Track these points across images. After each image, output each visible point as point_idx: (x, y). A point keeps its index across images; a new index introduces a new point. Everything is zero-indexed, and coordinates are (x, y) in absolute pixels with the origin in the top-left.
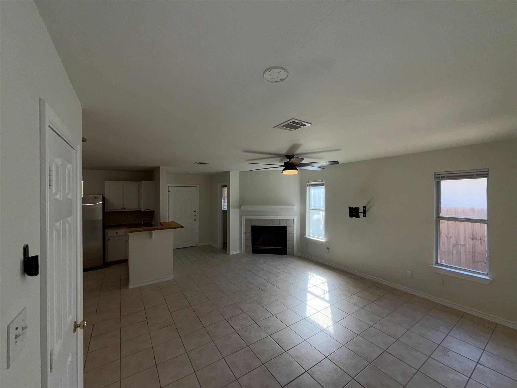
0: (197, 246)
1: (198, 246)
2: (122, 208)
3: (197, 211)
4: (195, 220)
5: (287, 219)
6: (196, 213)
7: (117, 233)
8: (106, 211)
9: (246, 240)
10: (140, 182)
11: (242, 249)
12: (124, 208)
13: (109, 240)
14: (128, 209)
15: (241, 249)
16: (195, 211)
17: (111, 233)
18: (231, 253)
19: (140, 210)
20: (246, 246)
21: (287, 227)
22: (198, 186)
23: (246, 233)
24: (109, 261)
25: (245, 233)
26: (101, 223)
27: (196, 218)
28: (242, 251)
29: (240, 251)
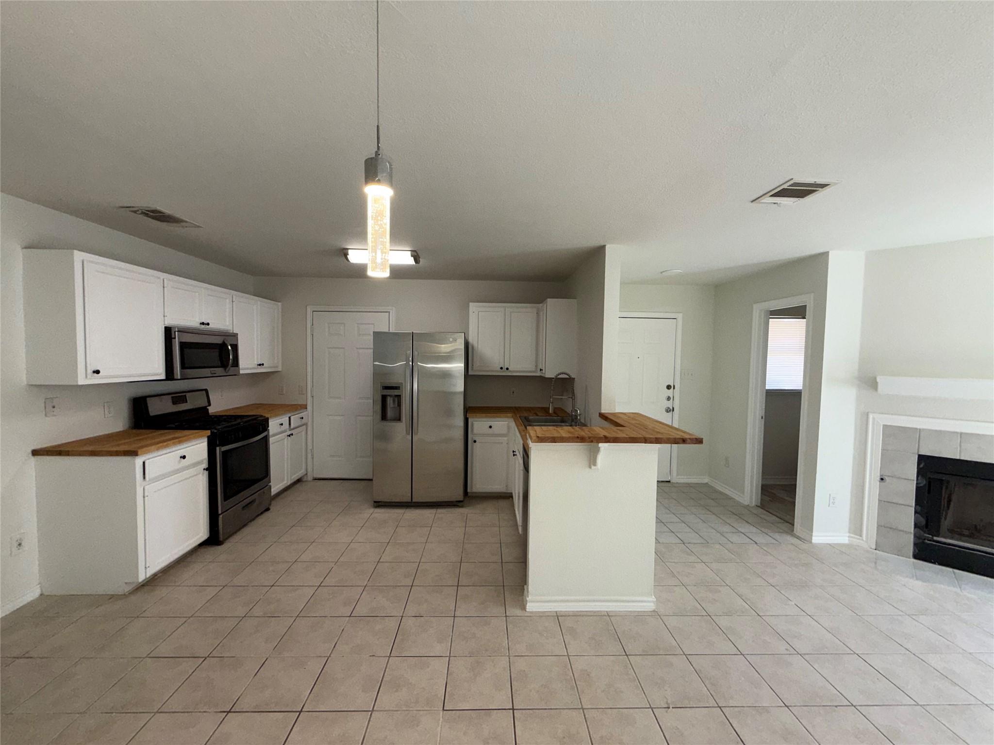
0: (669, 482)
1: (671, 481)
2: (501, 368)
3: (674, 386)
4: (668, 410)
6: (670, 393)
7: (490, 427)
8: (470, 373)
9: (884, 504)
10: (541, 305)
11: (861, 531)
12: (506, 368)
13: (475, 441)
14: (514, 372)
15: (856, 528)
16: (669, 387)
17: (479, 425)
18: (818, 538)
19: (538, 374)
20: (883, 526)
22: (680, 316)
23: (887, 479)
24: (474, 490)
25: (882, 479)
26: (460, 400)
27: (669, 404)
28: (863, 540)
29: (849, 537)
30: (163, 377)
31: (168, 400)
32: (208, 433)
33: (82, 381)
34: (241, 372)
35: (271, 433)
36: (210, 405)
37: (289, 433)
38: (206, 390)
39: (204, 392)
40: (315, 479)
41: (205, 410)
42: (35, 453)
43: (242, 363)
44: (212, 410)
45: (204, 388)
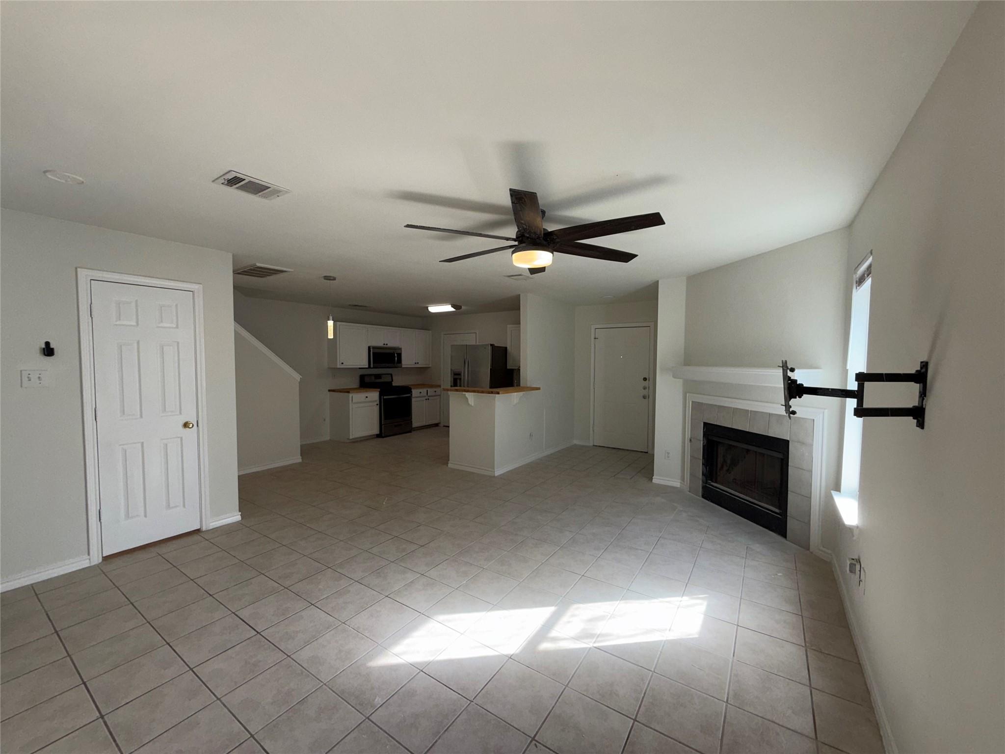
0: (647, 453)
1: (649, 452)
3: (649, 379)
4: (644, 397)
5: (769, 414)
6: (646, 383)
9: (692, 458)
15: (683, 479)
16: (645, 379)
18: (655, 480)
20: (692, 475)
21: (790, 442)
23: (692, 440)
25: (690, 440)
27: (645, 392)
28: (684, 484)
29: (681, 483)
30: (367, 367)
31: (373, 378)
32: (379, 390)
33: (338, 366)
34: (403, 366)
35: (413, 395)
36: (392, 380)
37: (427, 398)
38: (391, 375)
39: (390, 375)
40: (444, 426)
41: (391, 383)
42: (329, 391)
43: (403, 362)
44: (394, 384)
45: (390, 373)
